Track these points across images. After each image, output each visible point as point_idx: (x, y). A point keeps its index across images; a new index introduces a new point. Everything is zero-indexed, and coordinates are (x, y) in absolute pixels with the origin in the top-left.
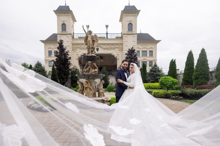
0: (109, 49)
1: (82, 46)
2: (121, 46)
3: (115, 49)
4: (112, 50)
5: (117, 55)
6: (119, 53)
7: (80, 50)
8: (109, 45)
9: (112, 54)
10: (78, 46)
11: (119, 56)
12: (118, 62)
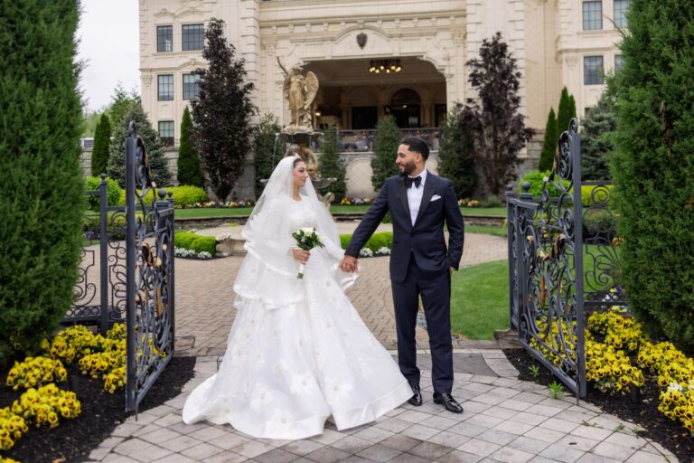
0: (411, 35)
1: (298, 30)
2: (459, 21)
3: (435, 34)
4: (424, 38)
5: (444, 59)
6: (452, 52)
7: (291, 47)
8: (411, 19)
9: (424, 58)
10: (282, 31)
11: (452, 62)
12: (450, 88)
